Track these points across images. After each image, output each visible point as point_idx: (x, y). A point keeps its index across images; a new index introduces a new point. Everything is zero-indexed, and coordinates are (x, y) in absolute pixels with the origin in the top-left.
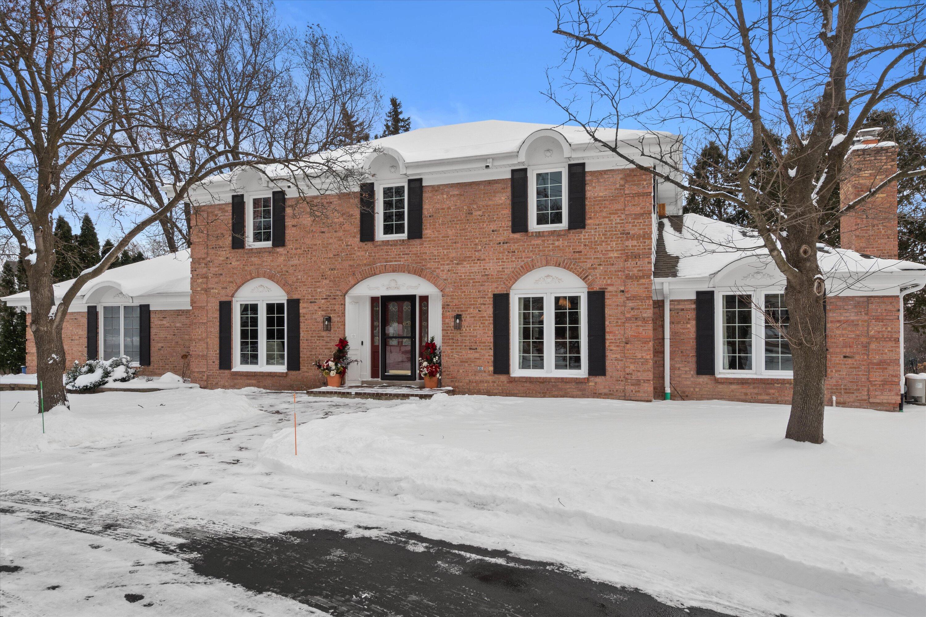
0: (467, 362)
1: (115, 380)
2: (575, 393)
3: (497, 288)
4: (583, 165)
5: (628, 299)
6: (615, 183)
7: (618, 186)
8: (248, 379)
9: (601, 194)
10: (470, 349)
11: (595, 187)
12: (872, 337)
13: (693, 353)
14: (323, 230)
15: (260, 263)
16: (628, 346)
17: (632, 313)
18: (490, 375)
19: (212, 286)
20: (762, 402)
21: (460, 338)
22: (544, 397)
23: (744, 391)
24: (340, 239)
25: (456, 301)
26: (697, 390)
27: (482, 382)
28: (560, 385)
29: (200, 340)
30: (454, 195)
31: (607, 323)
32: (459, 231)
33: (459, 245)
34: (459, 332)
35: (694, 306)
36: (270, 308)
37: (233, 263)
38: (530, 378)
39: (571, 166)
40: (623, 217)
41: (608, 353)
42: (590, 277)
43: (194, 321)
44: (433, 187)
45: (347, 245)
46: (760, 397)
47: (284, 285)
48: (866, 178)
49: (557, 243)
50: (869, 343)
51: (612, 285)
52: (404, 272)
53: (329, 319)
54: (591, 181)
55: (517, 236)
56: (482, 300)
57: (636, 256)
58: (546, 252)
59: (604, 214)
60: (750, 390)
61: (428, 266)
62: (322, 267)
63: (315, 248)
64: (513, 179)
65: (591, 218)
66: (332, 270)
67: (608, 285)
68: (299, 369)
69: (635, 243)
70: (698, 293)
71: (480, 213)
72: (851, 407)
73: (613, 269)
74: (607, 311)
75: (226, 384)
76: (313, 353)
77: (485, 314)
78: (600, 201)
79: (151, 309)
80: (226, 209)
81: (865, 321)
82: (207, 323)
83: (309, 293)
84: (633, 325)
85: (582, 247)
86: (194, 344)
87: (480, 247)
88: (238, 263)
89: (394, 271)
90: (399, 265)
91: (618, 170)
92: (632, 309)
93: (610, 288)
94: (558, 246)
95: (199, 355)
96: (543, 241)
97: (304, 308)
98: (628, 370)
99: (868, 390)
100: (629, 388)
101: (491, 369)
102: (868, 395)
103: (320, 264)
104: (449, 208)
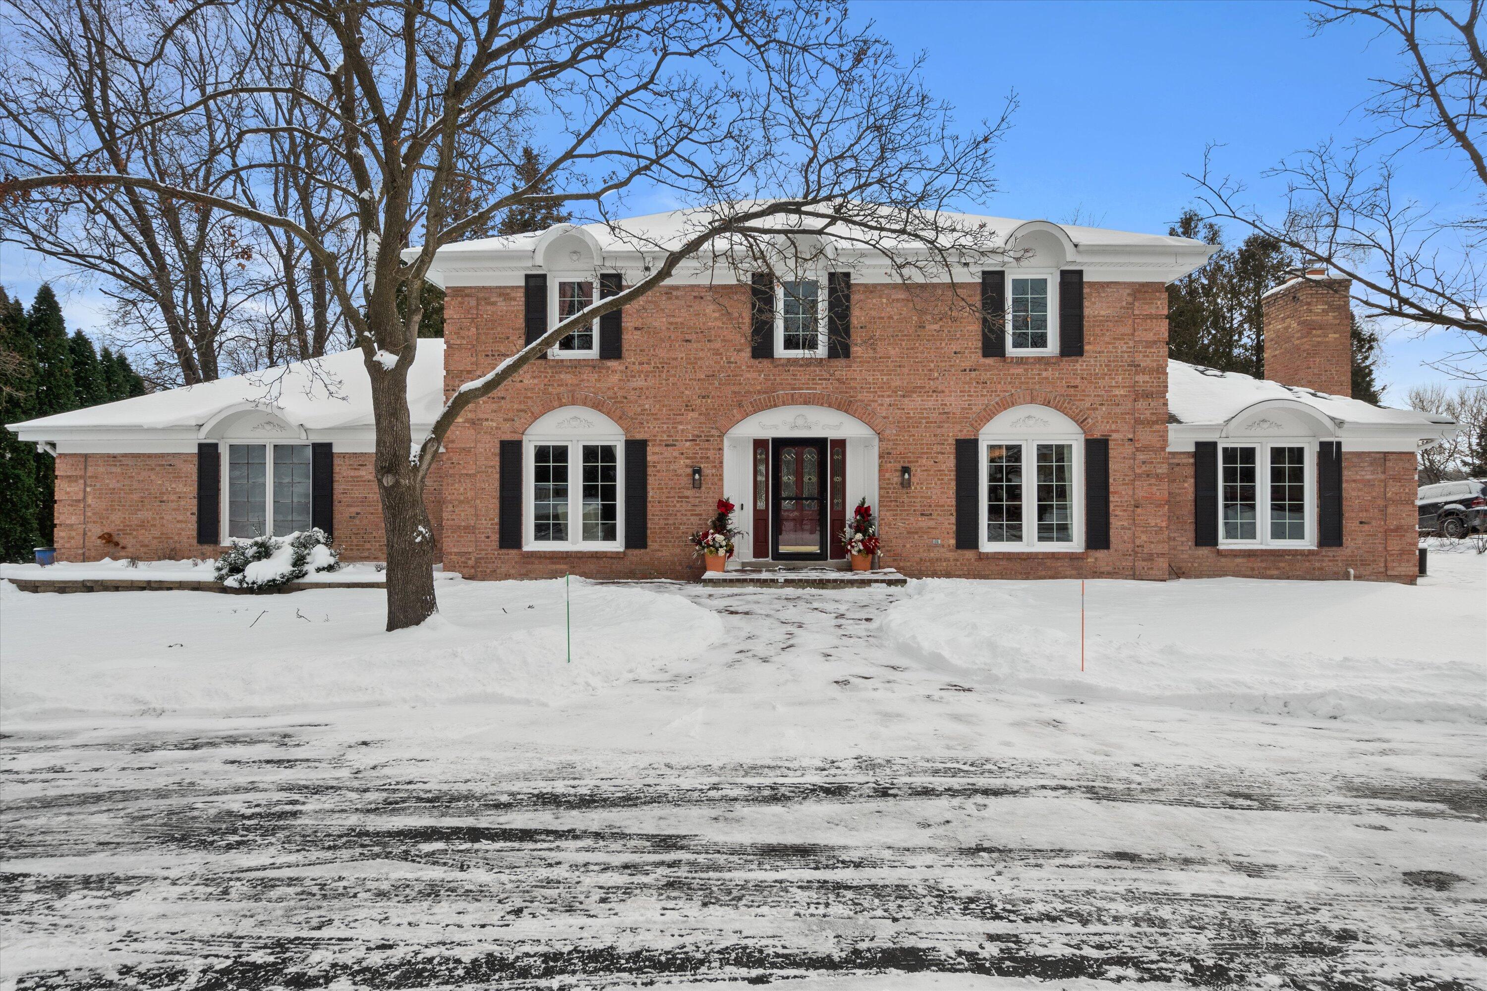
0: (917, 533)
1: (318, 570)
2: (1068, 573)
3: (961, 431)
4: (1080, 273)
5: (1137, 449)
6: (1121, 300)
7: (1124, 304)
8: (553, 563)
9: (1103, 313)
10: (922, 515)
11: (1094, 303)
12: (1390, 499)
13: (1191, 519)
14: (687, 337)
15: (576, 382)
16: (1139, 510)
17: (1144, 468)
18: (950, 551)
19: (486, 416)
20: (1271, 577)
21: (906, 500)
22: (1027, 578)
23: (1250, 565)
24: (717, 353)
25: (900, 449)
26: (1196, 565)
27: (939, 560)
28: (1049, 562)
29: (461, 502)
30: (898, 300)
31: (1111, 481)
32: (905, 351)
33: (905, 370)
34: (905, 491)
35: (1192, 460)
36: (590, 453)
37: (526, 381)
38: (1009, 553)
39: (1063, 273)
40: (1131, 344)
41: (1112, 520)
42: (1090, 420)
43: (451, 471)
44: (866, 286)
45: (729, 362)
46: (1268, 572)
47: (619, 418)
48: (1318, 314)
49: (1044, 374)
50: (1386, 507)
51: (1117, 431)
52: (822, 405)
53: (698, 471)
54: (1090, 294)
55: (990, 361)
56: (939, 447)
57: (1147, 395)
58: (1031, 386)
59: (1107, 339)
60: (1258, 564)
61: (859, 397)
62: (687, 392)
63: (675, 363)
64: (984, 284)
65: (1089, 343)
66: (704, 397)
67: (1113, 431)
68: (644, 546)
69: (1147, 378)
70: (1198, 444)
71: (936, 327)
72: (1368, 580)
73: (1118, 410)
74: (1112, 466)
75: (513, 571)
76: (671, 522)
77: (944, 467)
78: (1101, 321)
79: (335, 450)
80: (513, 295)
81: (1381, 481)
82: (474, 475)
83: (664, 432)
84: (1145, 484)
85: (1079, 380)
86: (450, 508)
87: (936, 374)
88: (536, 381)
89: (806, 403)
90: (815, 394)
91: (1125, 283)
92: (1144, 463)
93: (1115, 436)
94: (1047, 378)
95: (459, 527)
96: (1026, 370)
97: (654, 453)
98: (1138, 542)
99: (1386, 561)
100: (1140, 564)
101: (953, 542)
102: (1386, 567)
103: (682, 389)
104: (891, 317)
